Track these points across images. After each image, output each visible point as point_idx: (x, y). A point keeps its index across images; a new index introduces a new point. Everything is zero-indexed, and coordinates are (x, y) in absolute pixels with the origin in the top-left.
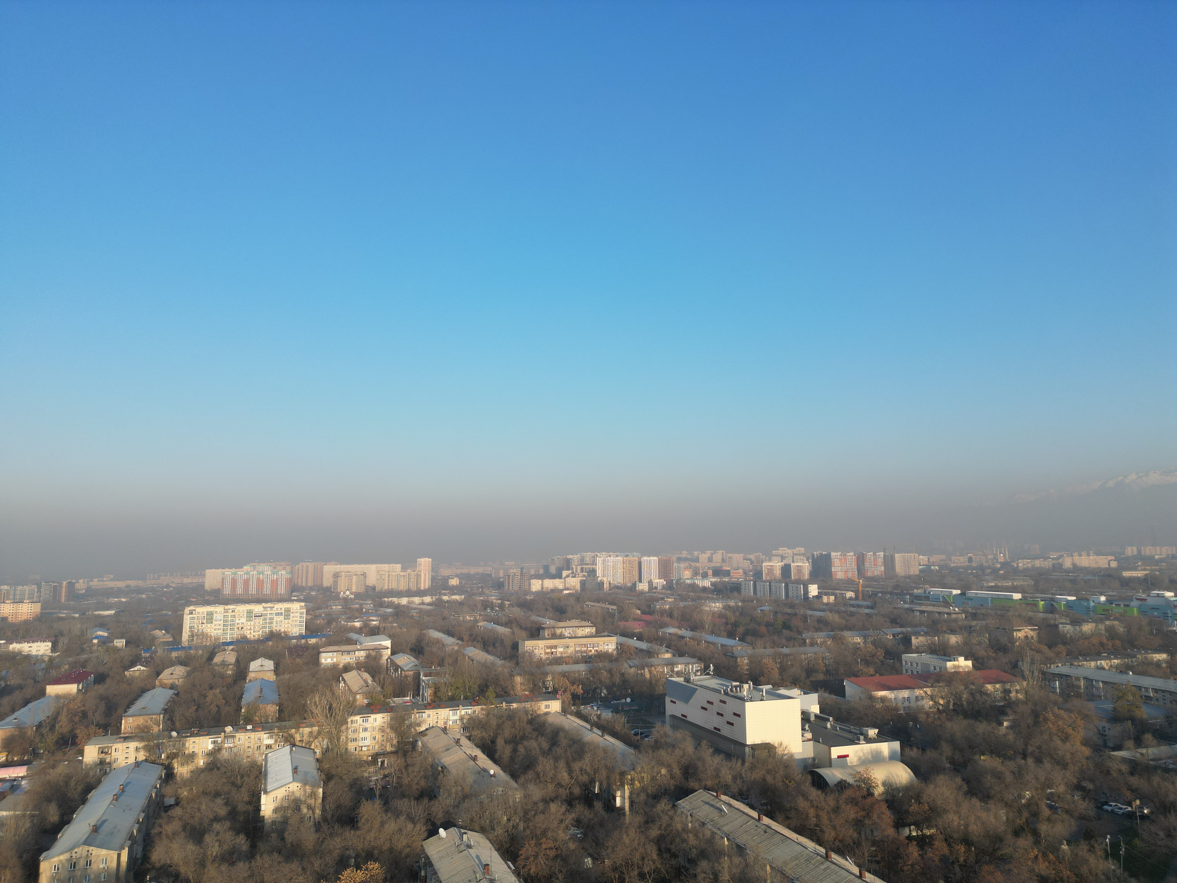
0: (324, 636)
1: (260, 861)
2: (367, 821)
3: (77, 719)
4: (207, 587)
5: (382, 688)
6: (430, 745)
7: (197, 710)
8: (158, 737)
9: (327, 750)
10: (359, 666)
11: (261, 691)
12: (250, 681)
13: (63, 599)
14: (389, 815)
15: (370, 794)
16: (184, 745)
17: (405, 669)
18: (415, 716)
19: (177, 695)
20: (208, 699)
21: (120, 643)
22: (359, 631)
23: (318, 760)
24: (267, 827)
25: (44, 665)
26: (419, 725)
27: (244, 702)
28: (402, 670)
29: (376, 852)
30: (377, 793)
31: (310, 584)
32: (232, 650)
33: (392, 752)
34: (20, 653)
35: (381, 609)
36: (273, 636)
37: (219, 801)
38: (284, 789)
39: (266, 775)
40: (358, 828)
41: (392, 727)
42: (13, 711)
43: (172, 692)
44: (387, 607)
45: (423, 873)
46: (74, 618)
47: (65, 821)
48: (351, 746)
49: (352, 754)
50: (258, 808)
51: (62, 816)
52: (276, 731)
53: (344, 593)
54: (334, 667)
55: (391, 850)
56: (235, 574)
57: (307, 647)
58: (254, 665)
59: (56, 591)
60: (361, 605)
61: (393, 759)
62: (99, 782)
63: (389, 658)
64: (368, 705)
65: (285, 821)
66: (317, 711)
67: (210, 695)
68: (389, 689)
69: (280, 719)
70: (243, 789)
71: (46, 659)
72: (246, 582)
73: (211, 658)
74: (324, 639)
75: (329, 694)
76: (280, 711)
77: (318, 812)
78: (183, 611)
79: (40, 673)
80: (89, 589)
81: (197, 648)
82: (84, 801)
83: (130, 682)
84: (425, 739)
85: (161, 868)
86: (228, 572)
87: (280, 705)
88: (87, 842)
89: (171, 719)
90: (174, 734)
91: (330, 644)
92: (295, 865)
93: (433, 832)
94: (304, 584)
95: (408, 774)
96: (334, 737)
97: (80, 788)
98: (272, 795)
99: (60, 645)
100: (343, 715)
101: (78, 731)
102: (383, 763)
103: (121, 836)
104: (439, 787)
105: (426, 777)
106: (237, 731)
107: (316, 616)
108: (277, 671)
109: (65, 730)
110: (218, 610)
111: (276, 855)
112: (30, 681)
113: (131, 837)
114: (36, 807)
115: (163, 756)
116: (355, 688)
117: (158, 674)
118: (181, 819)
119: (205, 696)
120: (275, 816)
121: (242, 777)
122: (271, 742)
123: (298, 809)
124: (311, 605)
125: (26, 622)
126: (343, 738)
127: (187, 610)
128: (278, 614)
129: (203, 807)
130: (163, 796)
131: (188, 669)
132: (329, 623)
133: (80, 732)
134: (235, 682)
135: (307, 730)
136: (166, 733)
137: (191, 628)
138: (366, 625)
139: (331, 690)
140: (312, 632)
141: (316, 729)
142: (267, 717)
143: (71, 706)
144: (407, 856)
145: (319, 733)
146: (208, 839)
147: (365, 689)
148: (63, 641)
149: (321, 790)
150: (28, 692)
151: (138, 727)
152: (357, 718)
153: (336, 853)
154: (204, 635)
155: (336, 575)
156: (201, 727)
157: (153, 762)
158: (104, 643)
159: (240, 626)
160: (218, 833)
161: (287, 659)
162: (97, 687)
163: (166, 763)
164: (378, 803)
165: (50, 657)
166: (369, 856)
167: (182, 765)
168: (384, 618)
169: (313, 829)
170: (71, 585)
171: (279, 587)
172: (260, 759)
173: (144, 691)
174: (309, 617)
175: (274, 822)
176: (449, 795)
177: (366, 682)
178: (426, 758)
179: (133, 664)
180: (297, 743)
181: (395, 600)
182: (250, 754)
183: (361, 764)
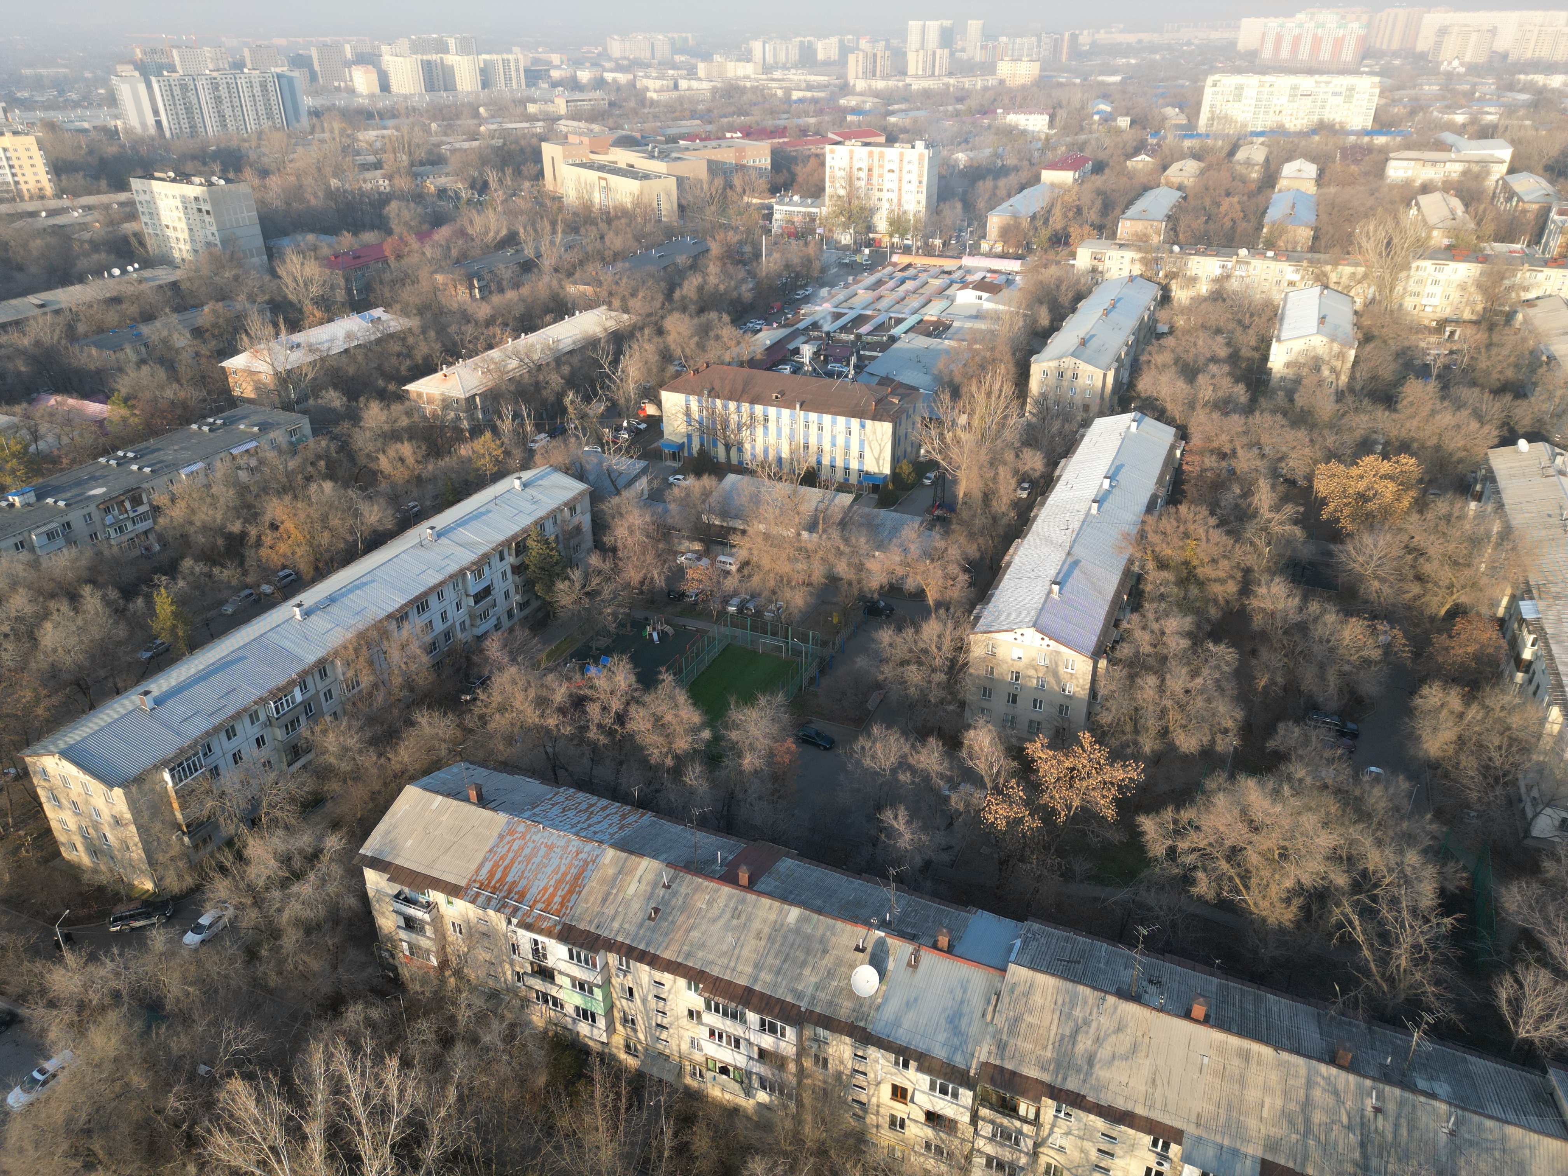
0: (1399, 133)
1: (1257, 418)
2: (1412, 404)
3: (1071, 214)
4: (1241, 46)
5: (1478, 224)
6: (1537, 322)
7: (1207, 222)
8: (1157, 249)
9: (1373, 301)
10: (1447, 187)
11: (1293, 206)
12: (1280, 191)
13: (1064, 57)
14: (1446, 403)
15: (1424, 372)
16: (1186, 264)
17: (1526, 199)
18: (1524, 275)
19: (1185, 198)
20: (1223, 209)
21: (1124, 122)
22: (1460, 130)
23: (1356, 313)
24: (1274, 381)
25: (1040, 145)
26: (1526, 289)
27: (1267, 219)
28: (1520, 199)
29: (1415, 445)
30: (1435, 372)
31: (1395, 46)
32: (1262, 144)
33: (1471, 322)
34: (1016, 127)
35: (1509, 94)
36: (1322, 128)
37: (1220, 339)
38: (1303, 340)
39: (1282, 319)
40: (1395, 410)
41: (1479, 286)
42: (1009, 196)
43: (1179, 194)
44: (1521, 91)
45: (1478, 487)
46: (1075, 84)
47: (1054, 327)
48: (1409, 303)
49: (1408, 314)
50: (1265, 358)
51: (1052, 321)
52: (1305, 264)
53: (1450, 63)
54: (1407, 184)
55: (1438, 448)
56: (1282, 26)
57: (1369, 150)
58: (1289, 169)
59: (1056, 46)
60: (1474, 85)
61: (1470, 331)
62: (1090, 292)
63: (1502, 178)
64: (1449, 247)
65: (1298, 381)
66: (1368, 245)
67: (1226, 203)
68: (1489, 228)
69: (1313, 249)
70: (1251, 331)
71: (1043, 136)
72: (1296, 41)
73: (1232, 153)
74: (1399, 139)
75: (1390, 223)
76: (1315, 238)
77: (1344, 379)
78: (1205, 80)
79: (1036, 154)
80: (1093, 44)
81: (1216, 137)
82: (1074, 310)
83: (1131, 175)
84: (1531, 311)
85: (1147, 399)
86: (1273, 24)
87: (1316, 230)
88: (1074, 354)
89: (1174, 229)
90: (1176, 248)
91: (1408, 147)
92: (1301, 434)
93: (1508, 440)
94: (1384, 47)
95: (1489, 357)
96: (1386, 286)
97: (1070, 295)
98: (1285, 346)
99: (1058, 119)
100: (1406, 257)
101: (1071, 230)
102: (1452, 333)
103: (1108, 357)
104: (1535, 384)
105: (1517, 366)
106: (1253, 256)
107: (1394, 101)
108: (1320, 180)
109: (1059, 226)
110: (1251, 81)
111: (1279, 417)
112: (1025, 163)
113: (1118, 359)
114: (1029, 307)
115: (1161, 274)
116: (1432, 219)
117: (1165, 168)
118: (1173, 351)
119: (1218, 205)
120: (1286, 371)
121: (1252, 316)
122: (1296, 277)
123: (1318, 369)
124: (1388, 82)
125: (1023, 87)
126: (1399, 289)
127: (1210, 80)
128: (1335, 94)
129: (1200, 343)
130: (1156, 321)
131: (1202, 165)
132: (1413, 113)
133: (1074, 231)
134: (1260, 189)
135: (1348, 270)
136: (1167, 246)
137: (1212, 107)
138: (1474, 121)
139: (1395, 218)
140: (1383, 125)
141: (1361, 270)
142: (1296, 243)
143: (1066, 198)
144: (1460, 461)
145: (1365, 276)
146: (1201, 379)
147: (1449, 223)
148: (1062, 114)
149: (1352, 353)
150: (1024, 176)
151: (1136, 234)
152: (1428, 264)
153: (1359, 434)
154: (1227, 119)
155: (1443, 32)
156: (1209, 245)
157: (1149, 279)
158: (1106, 120)
159: (1278, 109)
160: (1213, 376)
161: (1337, 165)
162: (1094, 177)
163: (1164, 282)
164: (1432, 386)
165: (1047, 135)
166: (1405, 447)
167: (1182, 288)
168: (1510, 110)
169: (1333, 398)
170: (1074, 38)
171: (1345, 50)
172: (1277, 297)
173: (1146, 188)
174: (1383, 101)
175: (1283, 379)
176: (1550, 397)
177: (1452, 212)
178: (1524, 340)
179: (1136, 152)
180: (1332, 285)
181: (1540, 79)
182: (1265, 289)
183: (1420, 329)
